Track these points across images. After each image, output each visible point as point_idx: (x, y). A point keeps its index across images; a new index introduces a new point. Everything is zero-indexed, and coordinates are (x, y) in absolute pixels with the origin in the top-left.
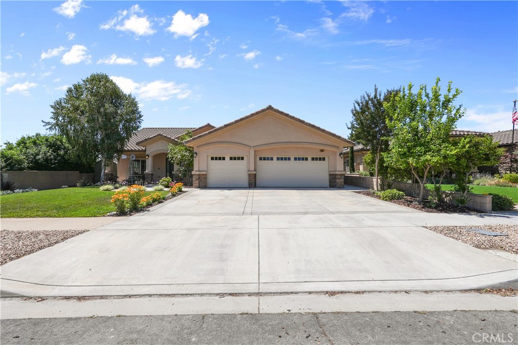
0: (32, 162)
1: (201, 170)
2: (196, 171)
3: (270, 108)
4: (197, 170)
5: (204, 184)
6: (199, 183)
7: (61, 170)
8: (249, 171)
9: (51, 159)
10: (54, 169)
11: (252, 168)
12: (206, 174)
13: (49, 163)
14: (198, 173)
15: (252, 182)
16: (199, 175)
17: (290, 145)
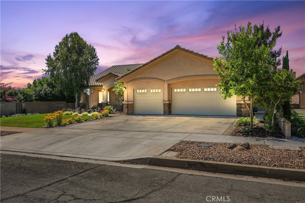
0: (38, 95)
1: (129, 100)
2: (125, 101)
3: (178, 47)
4: (127, 100)
5: (131, 112)
6: (128, 110)
7: (55, 101)
8: (164, 101)
9: (49, 94)
10: (50, 100)
11: (166, 99)
12: (133, 104)
13: (47, 97)
14: (127, 103)
15: (166, 110)
16: (128, 104)
17: (197, 78)
